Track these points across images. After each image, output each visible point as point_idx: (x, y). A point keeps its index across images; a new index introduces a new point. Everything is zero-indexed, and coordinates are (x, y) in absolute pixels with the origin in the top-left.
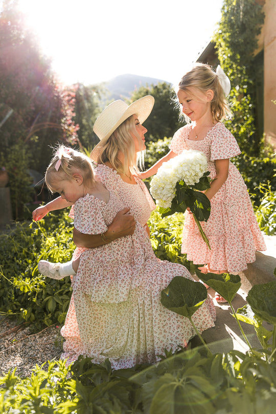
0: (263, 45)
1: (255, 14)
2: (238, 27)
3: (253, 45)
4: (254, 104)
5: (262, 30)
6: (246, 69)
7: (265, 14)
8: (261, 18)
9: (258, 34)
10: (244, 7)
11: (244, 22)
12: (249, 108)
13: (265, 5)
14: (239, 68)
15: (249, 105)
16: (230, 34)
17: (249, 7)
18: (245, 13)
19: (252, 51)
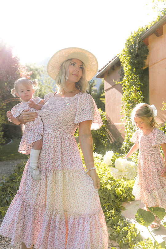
0: (148, 65)
1: (144, 50)
2: (134, 54)
3: (142, 65)
4: (144, 96)
5: (147, 57)
6: (139, 77)
7: (149, 50)
8: (147, 52)
9: (145, 59)
10: (138, 46)
11: (138, 53)
12: (141, 98)
13: (149, 46)
14: (135, 75)
15: (141, 96)
16: (130, 58)
17: (140, 46)
18: (139, 49)
19: (142, 67)
